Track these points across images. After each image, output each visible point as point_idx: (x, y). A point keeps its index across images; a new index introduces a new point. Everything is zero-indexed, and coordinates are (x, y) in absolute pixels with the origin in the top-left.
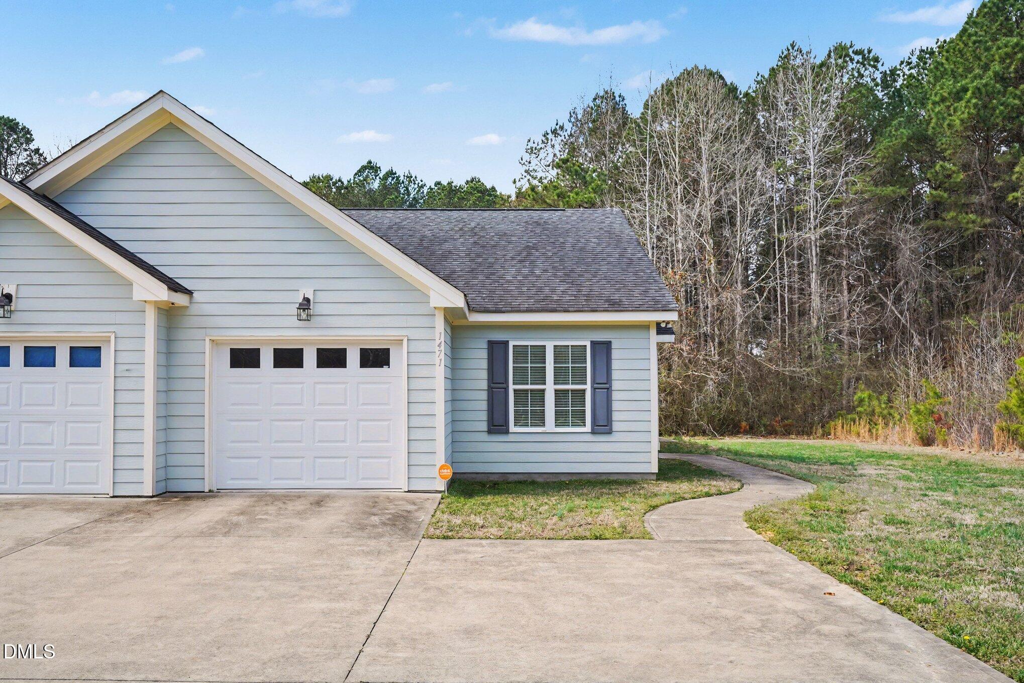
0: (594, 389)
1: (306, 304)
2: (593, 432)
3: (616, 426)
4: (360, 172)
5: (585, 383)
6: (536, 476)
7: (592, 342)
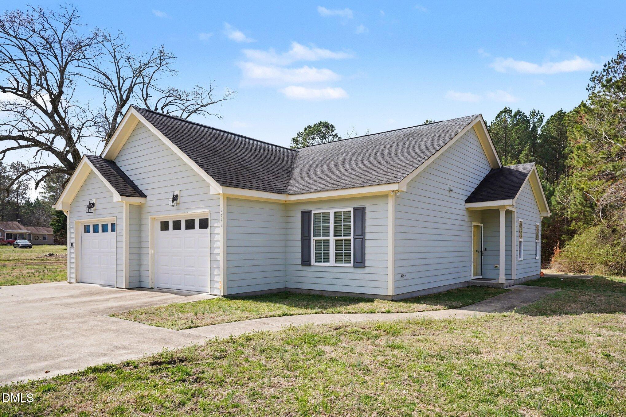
0: (355, 239)
1: (175, 198)
2: (354, 266)
3: (367, 263)
4: (499, 116)
5: (350, 235)
6: (324, 292)
7: (354, 208)
